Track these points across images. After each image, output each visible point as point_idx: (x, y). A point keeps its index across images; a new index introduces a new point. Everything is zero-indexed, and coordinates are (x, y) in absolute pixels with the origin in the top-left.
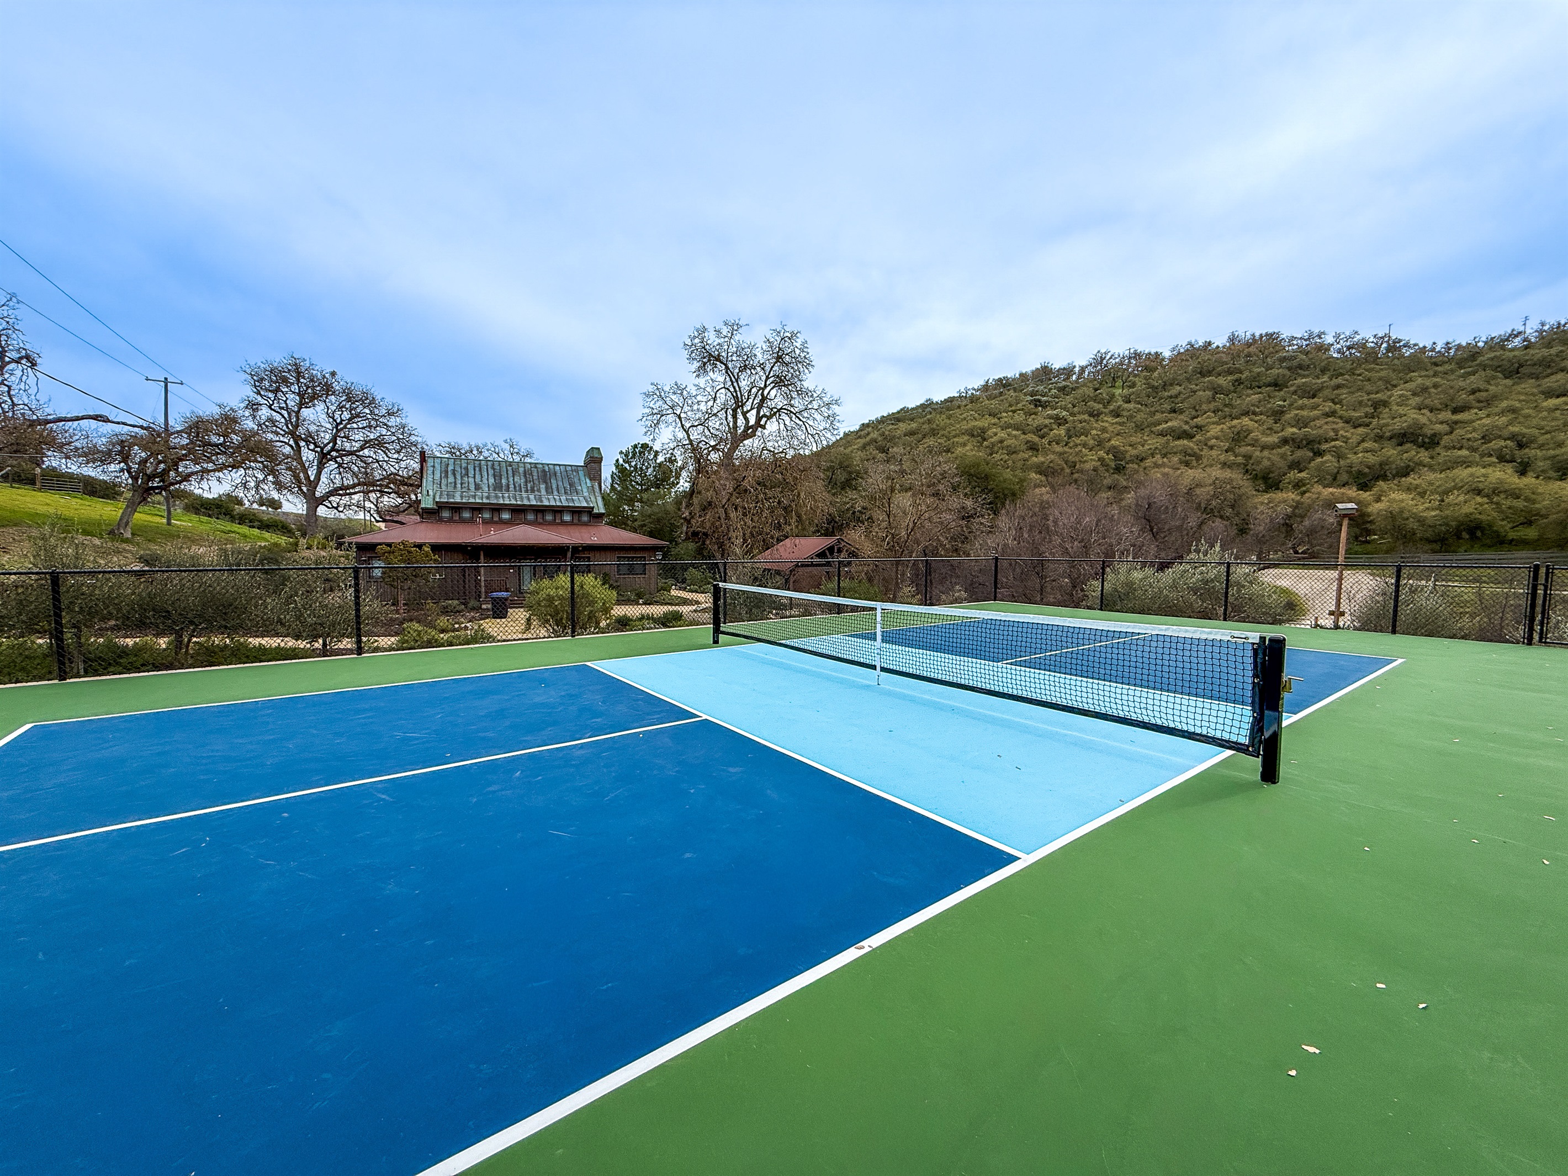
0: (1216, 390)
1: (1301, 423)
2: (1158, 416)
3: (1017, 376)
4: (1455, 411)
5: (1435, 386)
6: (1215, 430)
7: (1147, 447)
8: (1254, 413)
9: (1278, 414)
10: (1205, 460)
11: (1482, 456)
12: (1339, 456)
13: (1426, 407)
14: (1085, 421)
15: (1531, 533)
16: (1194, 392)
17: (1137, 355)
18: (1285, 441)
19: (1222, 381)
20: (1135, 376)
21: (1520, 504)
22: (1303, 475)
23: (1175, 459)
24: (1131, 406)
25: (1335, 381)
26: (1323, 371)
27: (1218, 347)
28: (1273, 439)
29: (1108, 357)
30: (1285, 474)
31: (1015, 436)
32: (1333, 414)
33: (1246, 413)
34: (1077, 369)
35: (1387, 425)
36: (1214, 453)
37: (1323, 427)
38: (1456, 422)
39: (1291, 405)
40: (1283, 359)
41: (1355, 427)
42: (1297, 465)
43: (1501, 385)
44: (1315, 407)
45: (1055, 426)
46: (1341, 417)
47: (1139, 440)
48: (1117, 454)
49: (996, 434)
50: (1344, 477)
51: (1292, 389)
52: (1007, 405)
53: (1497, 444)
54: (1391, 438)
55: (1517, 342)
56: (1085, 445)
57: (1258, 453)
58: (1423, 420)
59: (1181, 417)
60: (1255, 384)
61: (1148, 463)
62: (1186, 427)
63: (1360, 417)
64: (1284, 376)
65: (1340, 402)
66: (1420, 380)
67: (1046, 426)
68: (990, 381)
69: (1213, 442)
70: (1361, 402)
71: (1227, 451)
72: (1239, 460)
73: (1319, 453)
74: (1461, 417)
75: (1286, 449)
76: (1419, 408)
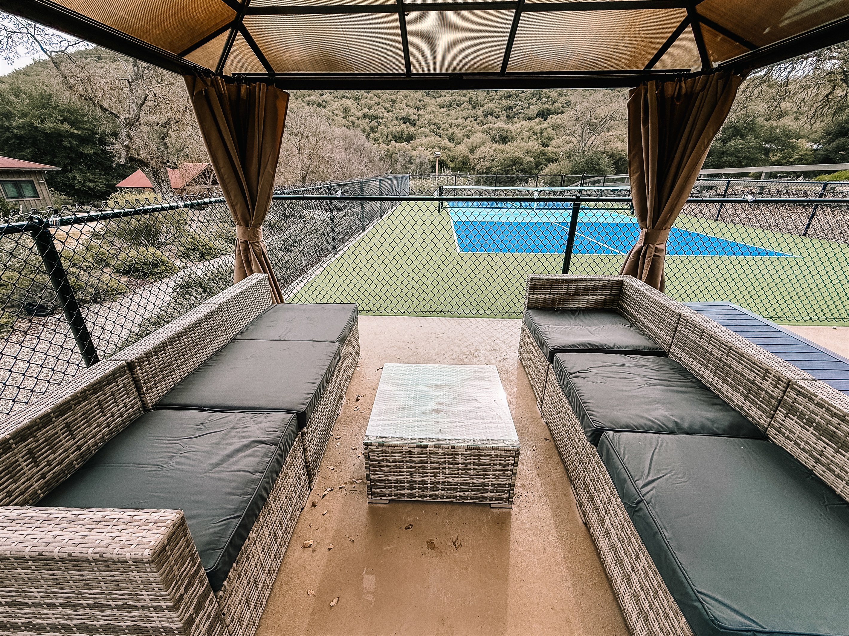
4: (418, 109)
6: (335, 105)
8: (347, 97)
12: (387, 127)
18: (365, 116)
21: (450, 153)
28: (360, 114)
32: (378, 104)
35: (399, 113)
37: (379, 111)
38: (419, 115)
41: (388, 112)
44: (371, 99)
46: (382, 106)
50: (390, 137)
53: (433, 127)
54: (401, 120)
57: (357, 121)
58: (409, 112)
69: (336, 112)
70: (387, 99)
71: (344, 118)
72: (351, 124)
73: (379, 124)
74: (420, 112)
75: (367, 120)
76: (407, 105)
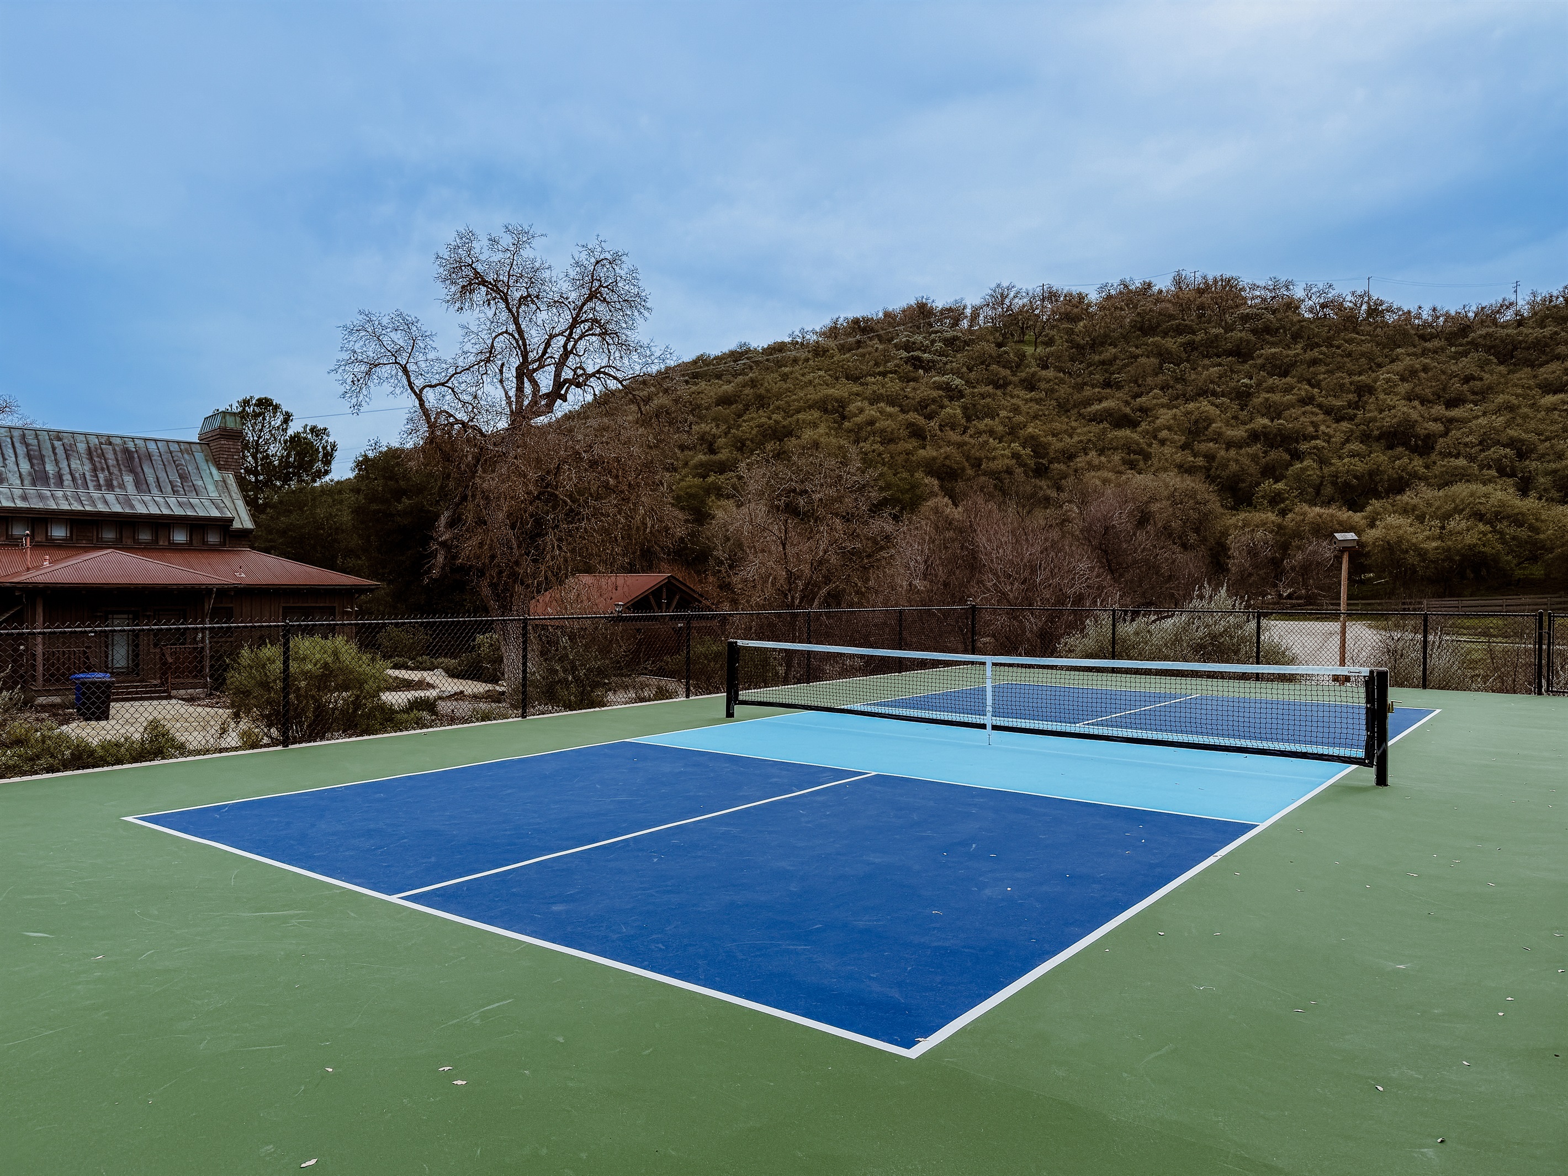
0: (1164, 356)
1: (1274, 411)
2: (1088, 392)
3: (881, 315)
4: (1451, 403)
5: (1425, 369)
6: (1165, 416)
7: (1076, 439)
8: (1214, 394)
9: (1242, 396)
10: (1155, 461)
11: (1481, 467)
12: (1323, 462)
13: (1417, 397)
14: (989, 395)
15: (1537, 571)
16: (1136, 357)
17: (1052, 296)
18: (1254, 436)
19: (1171, 344)
20: (1053, 327)
21: (1523, 533)
22: (1280, 486)
23: (1117, 458)
24: (1050, 373)
25: (1310, 355)
26: (1296, 337)
27: (1160, 292)
28: (1239, 433)
29: (1012, 295)
30: (1258, 484)
31: (890, 415)
32: (1307, 401)
33: (1203, 393)
34: (968, 311)
35: (1374, 420)
36: (1167, 450)
38: (1451, 420)
39: (1259, 384)
40: (1245, 318)
41: (1338, 421)
42: (1271, 472)
43: (1495, 373)
44: (1288, 390)
45: (946, 402)
46: (1320, 406)
47: (1065, 427)
48: (1039, 448)
49: (861, 410)
50: (1328, 490)
51: (1259, 361)
52: (872, 363)
53: (1497, 452)
54: (1378, 439)
55: (1509, 315)
56: (991, 432)
57: (1223, 453)
58: (1414, 415)
59: (1119, 394)
60: (1211, 348)
61: (1080, 461)
62: (1128, 410)
63: (1343, 407)
64: (1248, 342)
65: (1317, 385)
66: (1408, 361)
67: (934, 401)
68: (841, 320)
69: (1164, 434)
70: (1342, 386)
71: (1183, 447)
72: (1200, 461)
73: (1297, 456)
74: (1455, 413)
75: (1257, 448)
76: (1409, 398)
